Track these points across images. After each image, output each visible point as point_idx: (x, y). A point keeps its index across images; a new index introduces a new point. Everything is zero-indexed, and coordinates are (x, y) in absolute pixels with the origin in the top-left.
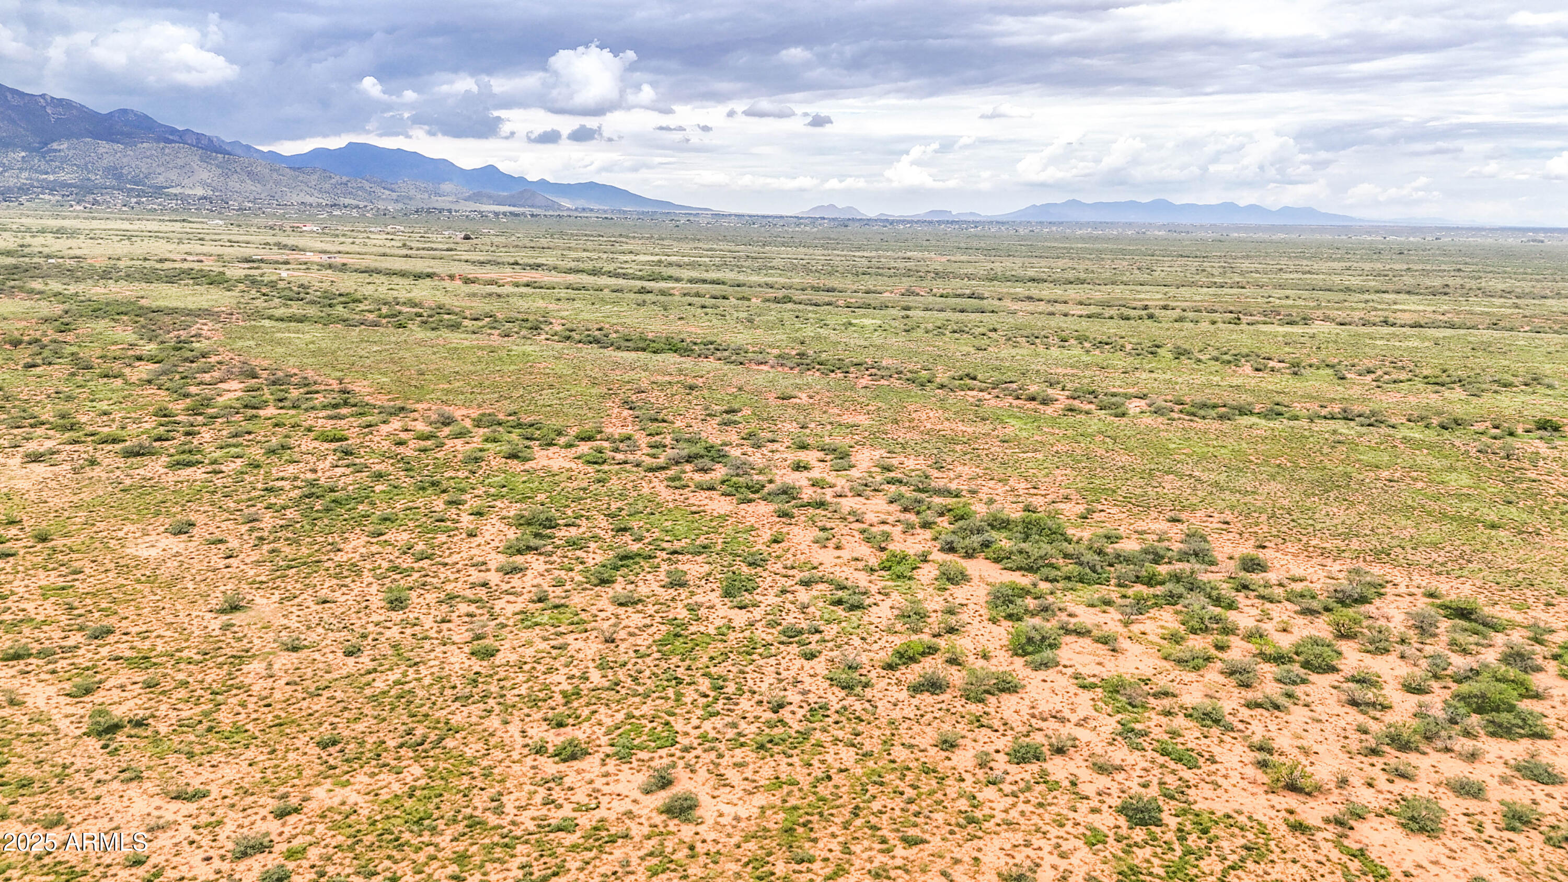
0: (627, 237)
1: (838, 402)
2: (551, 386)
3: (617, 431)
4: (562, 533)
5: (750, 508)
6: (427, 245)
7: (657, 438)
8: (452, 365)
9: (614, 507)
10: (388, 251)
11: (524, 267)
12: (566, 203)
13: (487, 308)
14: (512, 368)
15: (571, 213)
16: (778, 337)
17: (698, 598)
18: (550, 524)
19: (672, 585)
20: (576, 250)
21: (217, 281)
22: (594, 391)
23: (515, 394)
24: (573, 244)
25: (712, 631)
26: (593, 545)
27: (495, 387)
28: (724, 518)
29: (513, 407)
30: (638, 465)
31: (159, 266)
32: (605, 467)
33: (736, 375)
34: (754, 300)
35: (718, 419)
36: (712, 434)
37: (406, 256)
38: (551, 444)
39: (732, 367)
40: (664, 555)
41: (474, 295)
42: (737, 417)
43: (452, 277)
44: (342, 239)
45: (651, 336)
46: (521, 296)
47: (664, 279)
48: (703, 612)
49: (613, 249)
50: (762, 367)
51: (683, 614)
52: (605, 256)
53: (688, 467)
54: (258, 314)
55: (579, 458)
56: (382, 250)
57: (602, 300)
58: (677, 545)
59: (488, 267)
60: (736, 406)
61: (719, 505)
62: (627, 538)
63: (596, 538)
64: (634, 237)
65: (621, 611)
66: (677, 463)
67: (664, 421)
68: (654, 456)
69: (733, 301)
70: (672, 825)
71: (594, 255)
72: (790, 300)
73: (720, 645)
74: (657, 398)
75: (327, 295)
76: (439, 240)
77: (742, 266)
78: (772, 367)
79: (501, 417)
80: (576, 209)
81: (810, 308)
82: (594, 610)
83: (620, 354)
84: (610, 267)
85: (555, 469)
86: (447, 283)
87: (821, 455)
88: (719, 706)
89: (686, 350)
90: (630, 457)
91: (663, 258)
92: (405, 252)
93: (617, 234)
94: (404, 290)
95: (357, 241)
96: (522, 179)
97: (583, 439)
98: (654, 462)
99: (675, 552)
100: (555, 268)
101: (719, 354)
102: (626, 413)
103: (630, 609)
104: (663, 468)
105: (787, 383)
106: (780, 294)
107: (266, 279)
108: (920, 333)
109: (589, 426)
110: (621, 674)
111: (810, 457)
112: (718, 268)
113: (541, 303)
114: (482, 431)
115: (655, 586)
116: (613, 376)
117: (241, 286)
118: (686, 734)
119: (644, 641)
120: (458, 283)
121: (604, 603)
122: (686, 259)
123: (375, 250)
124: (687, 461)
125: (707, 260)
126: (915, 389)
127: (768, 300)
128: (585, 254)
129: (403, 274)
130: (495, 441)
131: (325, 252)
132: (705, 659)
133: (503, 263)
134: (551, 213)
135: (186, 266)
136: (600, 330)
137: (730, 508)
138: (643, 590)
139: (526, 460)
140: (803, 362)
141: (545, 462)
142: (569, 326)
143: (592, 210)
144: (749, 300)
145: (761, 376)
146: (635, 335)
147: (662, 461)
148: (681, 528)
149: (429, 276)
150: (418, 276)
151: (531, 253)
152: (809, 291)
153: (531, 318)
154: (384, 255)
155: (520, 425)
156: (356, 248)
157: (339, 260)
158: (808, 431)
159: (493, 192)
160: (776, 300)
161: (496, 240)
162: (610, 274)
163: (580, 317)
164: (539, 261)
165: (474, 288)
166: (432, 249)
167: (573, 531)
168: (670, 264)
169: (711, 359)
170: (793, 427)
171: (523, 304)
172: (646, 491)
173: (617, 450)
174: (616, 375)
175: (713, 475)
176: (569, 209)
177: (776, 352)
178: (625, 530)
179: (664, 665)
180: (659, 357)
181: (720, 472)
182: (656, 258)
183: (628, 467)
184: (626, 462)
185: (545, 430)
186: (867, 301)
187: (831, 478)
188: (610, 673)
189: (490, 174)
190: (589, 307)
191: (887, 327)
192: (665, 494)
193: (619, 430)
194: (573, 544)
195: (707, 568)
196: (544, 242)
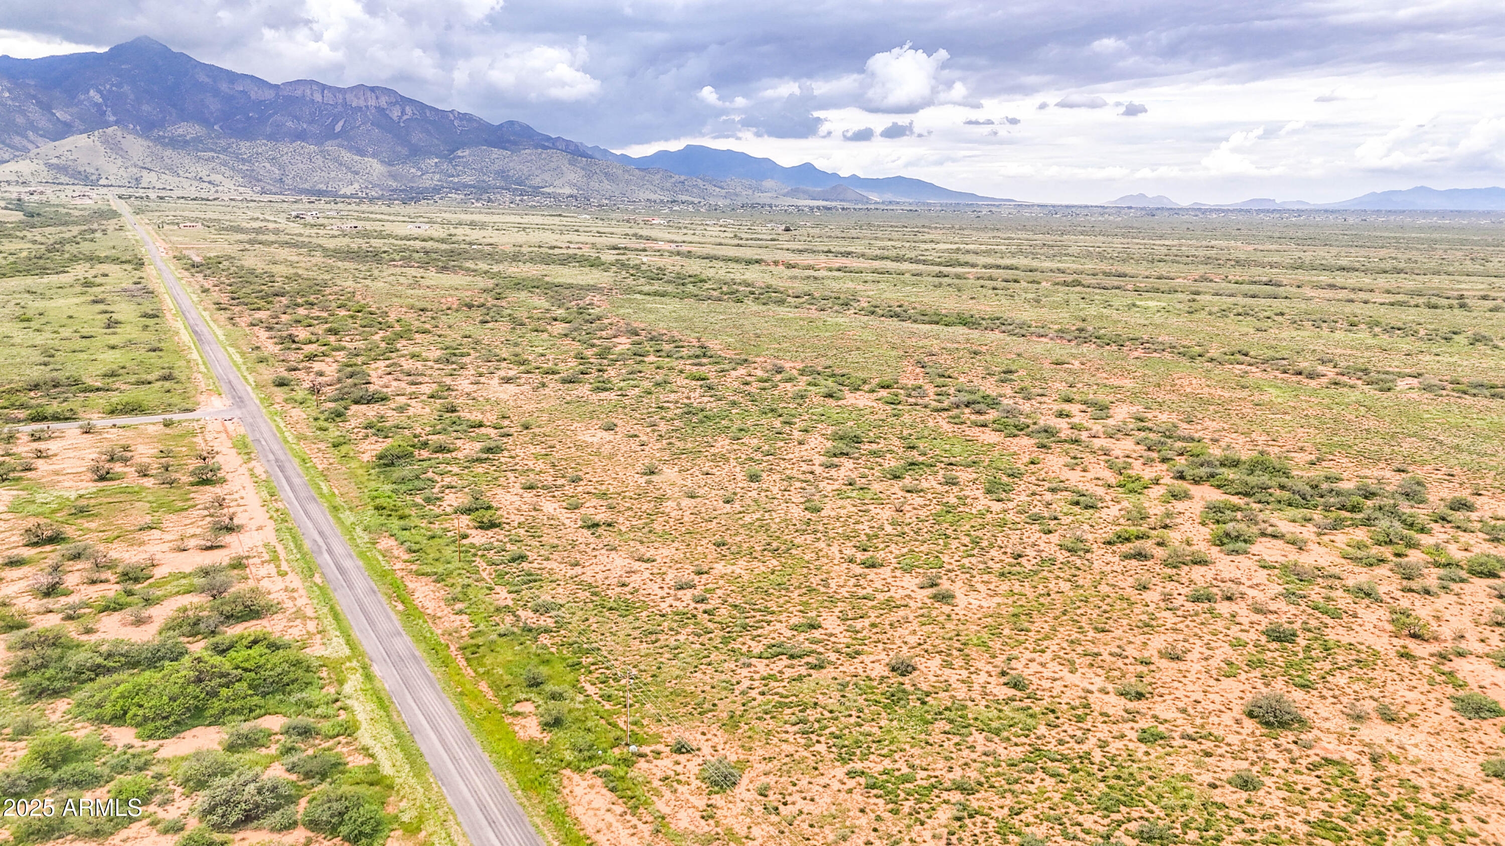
0: (930, 228)
1: (1107, 368)
2: (858, 349)
3: (911, 383)
4: (867, 446)
5: (1015, 441)
6: (754, 236)
7: (944, 389)
8: (779, 331)
9: (905, 433)
10: (723, 241)
11: (837, 254)
12: (874, 197)
13: (806, 289)
14: (827, 334)
15: (878, 206)
16: (1061, 315)
17: (967, 493)
18: (857, 440)
19: (947, 483)
20: (882, 239)
21: (595, 264)
22: (894, 353)
23: (830, 354)
24: (880, 234)
25: (974, 511)
26: (888, 456)
27: (814, 348)
28: (994, 445)
29: (829, 363)
30: (926, 407)
31: (551, 251)
32: (900, 407)
33: (1018, 344)
34: (1044, 284)
35: (996, 378)
36: (990, 388)
37: (738, 245)
38: (857, 389)
39: (1014, 338)
40: (942, 465)
41: (796, 277)
42: (1014, 377)
43: (776, 263)
44: (685, 231)
45: (944, 312)
46: (834, 278)
47: (960, 265)
48: (969, 501)
49: (916, 238)
50: (1042, 339)
51: (953, 500)
52: (908, 245)
53: (967, 411)
54: (629, 290)
55: (879, 400)
56: (718, 240)
57: (903, 282)
58: (953, 460)
59: (806, 254)
60: (1013, 368)
61: (990, 436)
62: (915, 453)
63: (890, 451)
64: (936, 228)
65: (908, 495)
66: (958, 407)
67: (950, 377)
68: (939, 401)
69: (1024, 284)
70: (937, 605)
71: (898, 244)
72: (1079, 284)
73: (980, 521)
74: (945, 360)
75: (679, 276)
76: (764, 232)
77: (1037, 254)
78: (1052, 339)
79: (820, 369)
80: (883, 203)
81: (1098, 291)
82: (888, 493)
83: (915, 326)
84: (912, 255)
85: (861, 406)
86: (772, 268)
87: (1084, 407)
88: (975, 552)
89: (974, 324)
90: (920, 401)
91: (962, 246)
92: (736, 242)
93: (920, 225)
94: (739, 273)
95: (697, 232)
96: (835, 175)
97: (883, 387)
98: (940, 406)
99: (951, 464)
100: (863, 255)
101: (1003, 328)
102: (918, 370)
103: (915, 495)
104: (946, 410)
105: (1063, 352)
106: (1069, 279)
107: (632, 263)
108: (1203, 314)
109: (887, 378)
110: (906, 529)
111: (1074, 408)
112: (1013, 255)
113: (851, 285)
114: (805, 378)
115: (934, 483)
116: (909, 342)
117: (614, 269)
118: (950, 564)
119: (923, 513)
120: (781, 268)
121: (895, 489)
122: (983, 247)
123: (712, 240)
124: (967, 406)
125: (1004, 248)
126: (1185, 361)
127: (1057, 284)
128: (890, 243)
129: (737, 260)
130: (815, 385)
131: (672, 242)
132: (968, 527)
133: (818, 252)
134: (860, 206)
135: (571, 252)
136: (900, 306)
137: (999, 439)
138: (924, 485)
139: (839, 399)
140: (1082, 336)
141: (854, 401)
142: (874, 303)
143: (898, 203)
144: (1039, 283)
145: (1039, 347)
146: (930, 311)
147: (946, 404)
148: (957, 449)
149: (757, 262)
150: (749, 262)
151: (842, 242)
152: (1100, 276)
153: (842, 296)
154: (720, 244)
155: (833, 375)
156: (696, 239)
157: (685, 248)
158: (1075, 390)
159: (810, 189)
160: (1065, 284)
161: (811, 231)
162: (911, 261)
163: (883, 296)
164: (849, 249)
165: (795, 272)
166: (759, 239)
167: (874, 447)
168: (968, 252)
169: (997, 331)
170: (1062, 387)
171: (835, 285)
172: (931, 424)
173: (909, 396)
174: (913, 342)
175: (987, 416)
176: (876, 203)
177: (1056, 327)
178: (913, 448)
179: (937, 527)
180: (950, 329)
181: (992, 415)
182: (954, 247)
183: (918, 408)
184: (916, 404)
185: (852, 380)
186: (1156, 286)
187: (1090, 424)
188: (899, 528)
189: (807, 171)
190: (892, 288)
191: (1171, 309)
192: (945, 426)
193: (912, 382)
194: (874, 453)
195: (975, 476)
196: (853, 233)
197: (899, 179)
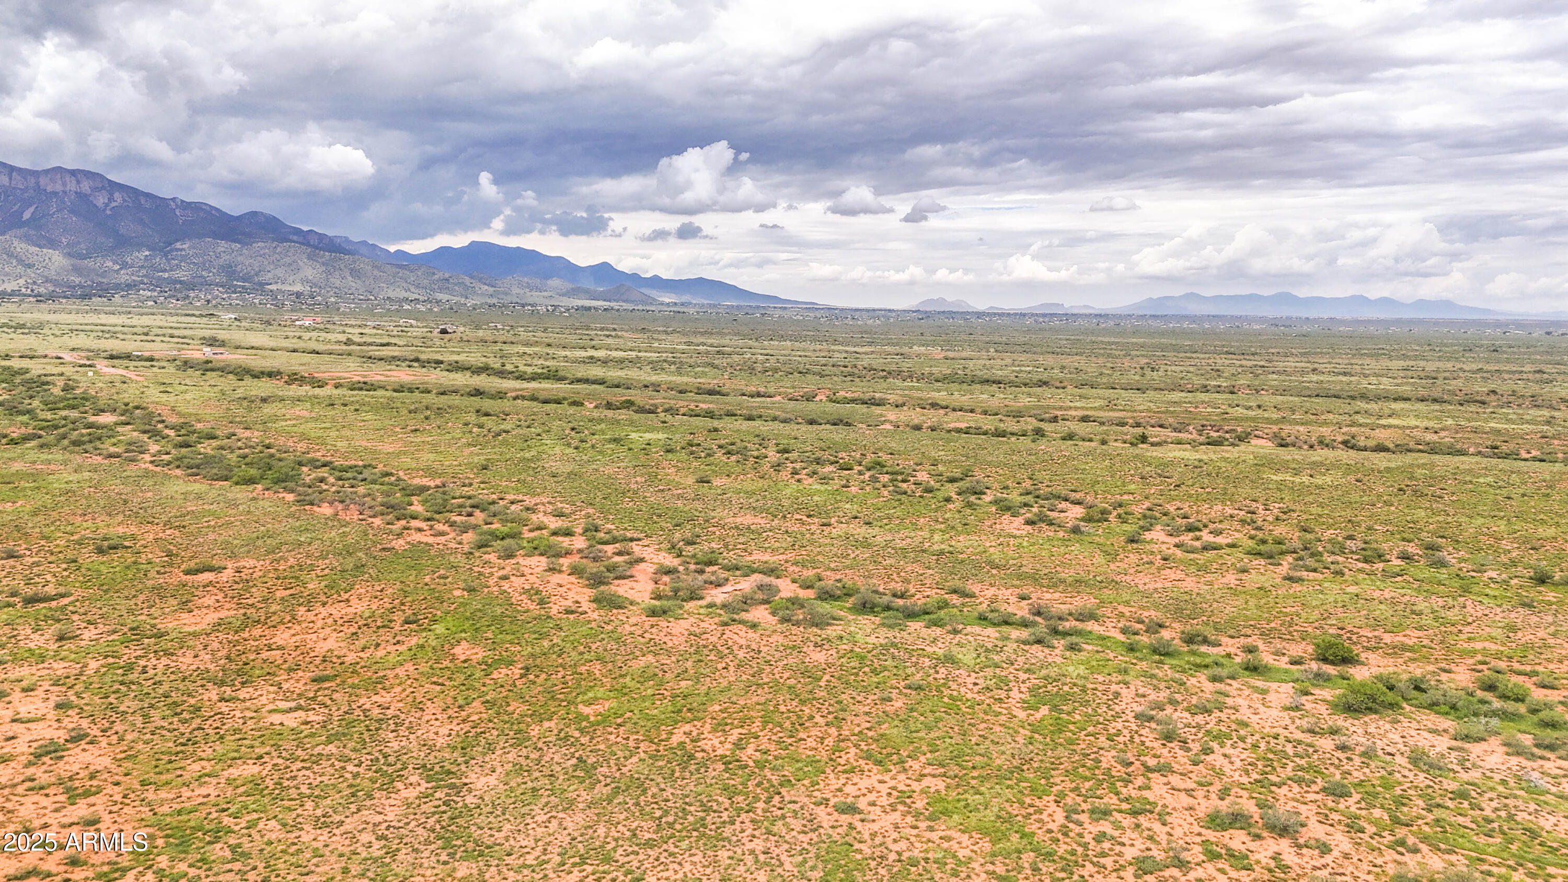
96: (635, 276)
189: (603, 271)
197: (701, 280)
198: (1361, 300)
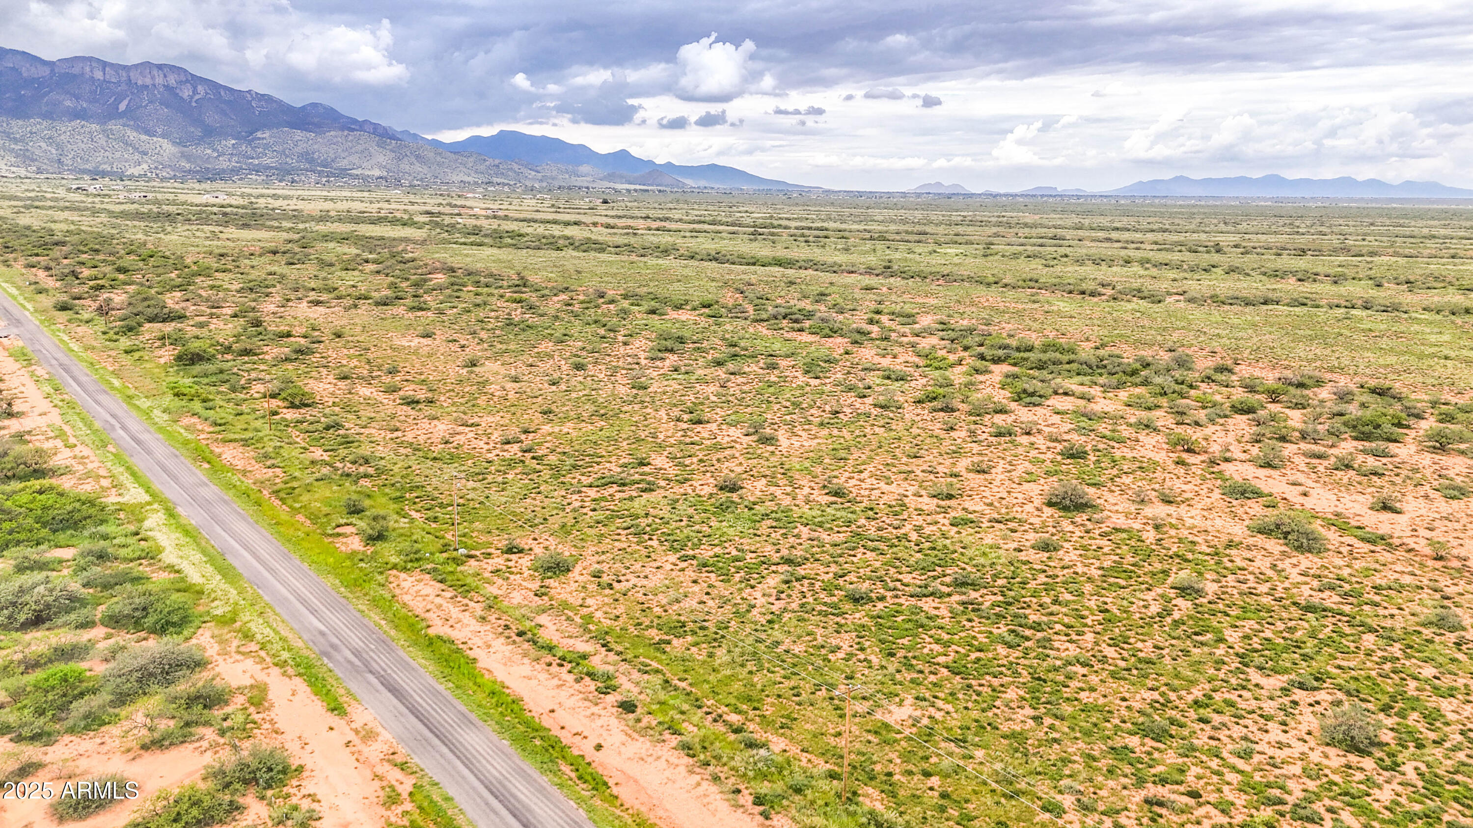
12: (690, 182)
37: (556, 212)
39: (827, 273)
41: (615, 234)
46: (653, 235)
52: (723, 214)
71: (714, 213)
96: (651, 162)
113: (669, 239)
120: (601, 227)
129: (558, 222)
143: (713, 188)
149: (577, 223)
151: (660, 212)
154: (537, 211)
157: (501, 214)
159: (625, 173)
176: (692, 187)
189: (622, 156)
197: (713, 168)
198: (1347, 182)
